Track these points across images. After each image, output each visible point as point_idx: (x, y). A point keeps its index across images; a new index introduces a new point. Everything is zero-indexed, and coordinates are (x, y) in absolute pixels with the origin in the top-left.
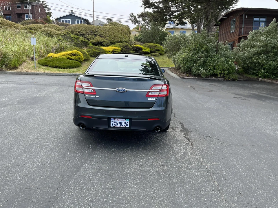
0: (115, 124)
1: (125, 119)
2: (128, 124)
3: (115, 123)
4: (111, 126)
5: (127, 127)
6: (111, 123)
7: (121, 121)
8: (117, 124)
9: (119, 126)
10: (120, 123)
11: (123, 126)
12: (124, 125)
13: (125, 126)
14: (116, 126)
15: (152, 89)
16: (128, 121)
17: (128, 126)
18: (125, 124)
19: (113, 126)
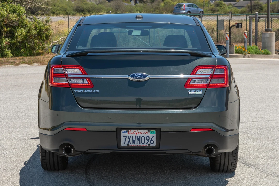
2: (154, 139)
3: (129, 139)
5: (151, 145)
8: (134, 141)
10: (139, 139)
11: (145, 145)
14: (131, 145)
15: (195, 74)
17: (154, 145)
19: (126, 145)
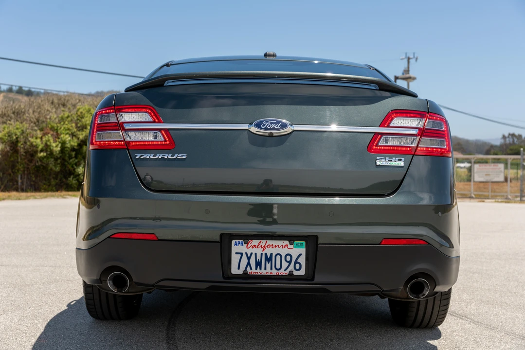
0: (249, 264)
1: (287, 242)
2: (302, 261)
3: (249, 258)
4: (234, 270)
5: (296, 273)
6: (235, 259)
7: (274, 251)
8: (258, 264)
9: (267, 270)
10: (269, 259)
11: (282, 272)
12: (285, 264)
13: (287, 272)
14: (253, 271)
15: (388, 126)
16: (303, 251)
17: (302, 272)
18: (290, 262)
19: (241, 272)
